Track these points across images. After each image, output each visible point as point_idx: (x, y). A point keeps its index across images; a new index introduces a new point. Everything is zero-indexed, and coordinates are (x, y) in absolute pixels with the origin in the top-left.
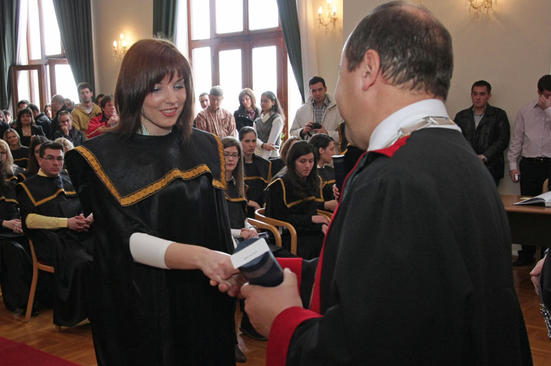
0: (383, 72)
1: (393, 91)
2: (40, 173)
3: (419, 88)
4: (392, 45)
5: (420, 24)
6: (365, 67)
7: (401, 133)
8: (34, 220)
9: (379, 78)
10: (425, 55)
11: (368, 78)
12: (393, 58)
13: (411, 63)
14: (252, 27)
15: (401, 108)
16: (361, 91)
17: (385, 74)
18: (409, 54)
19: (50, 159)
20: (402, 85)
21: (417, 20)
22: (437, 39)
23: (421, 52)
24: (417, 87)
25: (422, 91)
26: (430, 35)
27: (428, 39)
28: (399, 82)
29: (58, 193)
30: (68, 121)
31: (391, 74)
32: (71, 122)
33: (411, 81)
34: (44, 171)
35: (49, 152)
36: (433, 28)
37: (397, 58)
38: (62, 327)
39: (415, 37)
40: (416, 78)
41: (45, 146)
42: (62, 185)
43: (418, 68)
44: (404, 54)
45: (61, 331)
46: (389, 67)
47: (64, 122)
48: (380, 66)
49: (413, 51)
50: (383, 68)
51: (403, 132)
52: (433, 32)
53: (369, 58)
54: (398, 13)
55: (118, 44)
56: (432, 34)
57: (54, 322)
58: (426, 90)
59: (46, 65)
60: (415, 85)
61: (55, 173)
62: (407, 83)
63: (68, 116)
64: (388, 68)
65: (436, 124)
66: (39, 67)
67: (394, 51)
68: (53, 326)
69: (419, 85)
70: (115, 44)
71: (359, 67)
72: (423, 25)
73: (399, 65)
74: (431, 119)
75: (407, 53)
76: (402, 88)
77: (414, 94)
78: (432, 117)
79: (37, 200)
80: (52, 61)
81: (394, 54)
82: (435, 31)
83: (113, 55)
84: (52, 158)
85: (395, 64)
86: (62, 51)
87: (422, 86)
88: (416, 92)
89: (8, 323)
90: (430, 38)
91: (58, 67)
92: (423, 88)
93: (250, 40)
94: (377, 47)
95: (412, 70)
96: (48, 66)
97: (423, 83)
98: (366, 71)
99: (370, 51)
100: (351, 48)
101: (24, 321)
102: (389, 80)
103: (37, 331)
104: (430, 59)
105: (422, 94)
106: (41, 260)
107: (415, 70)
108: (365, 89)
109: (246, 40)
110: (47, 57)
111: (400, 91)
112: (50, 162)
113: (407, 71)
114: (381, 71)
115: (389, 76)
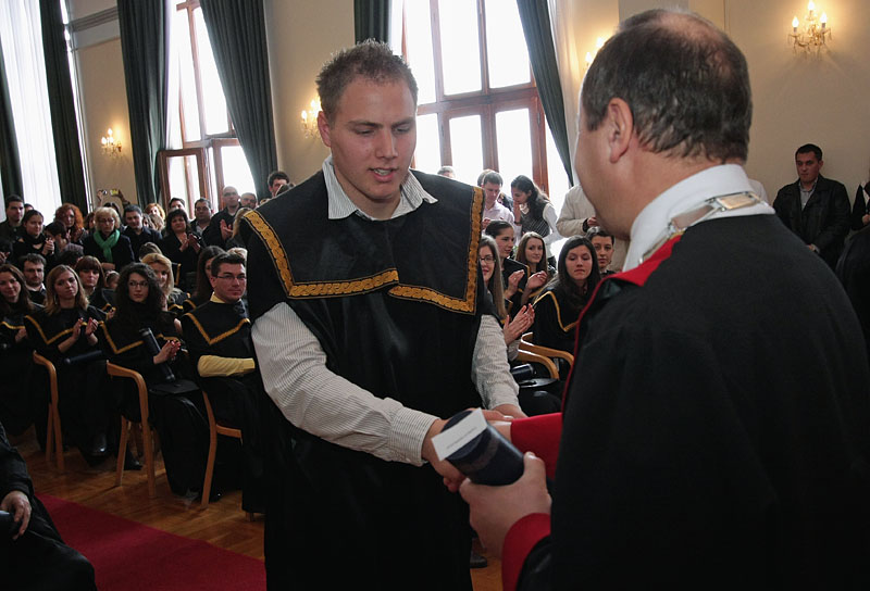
0: (638, 133)
1: (654, 160)
2: (214, 299)
3: (697, 154)
5: (690, 51)
6: (612, 126)
7: (672, 228)
8: (210, 364)
9: (634, 142)
11: (616, 143)
12: (651, 109)
13: (681, 115)
14: (493, 85)
16: (609, 163)
17: (642, 135)
18: (676, 102)
19: (228, 277)
20: (669, 152)
21: (685, 43)
22: (721, 69)
24: (692, 153)
25: (702, 157)
26: (708, 66)
27: (705, 73)
28: (666, 147)
29: (240, 324)
33: (683, 144)
34: (220, 296)
35: (226, 268)
36: (713, 52)
37: (658, 108)
38: (256, 514)
39: (684, 74)
40: (690, 138)
41: (221, 260)
42: (245, 314)
43: (691, 121)
44: (668, 103)
45: (253, 521)
46: (647, 123)
48: (633, 123)
49: (681, 97)
50: (638, 126)
51: (675, 226)
52: (713, 60)
53: (616, 111)
55: (308, 115)
56: (711, 65)
57: (244, 509)
59: (208, 147)
60: (689, 148)
61: (233, 297)
62: (676, 148)
64: (645, 126)
65: (729, 210)
67: (651, 96)
68: (243, 514)
69: (695, 149)
70: (304, 116)
71: (602, 125)
72: (696, 50)
73: (662, 120)
74: (718, 200)
75: (672, 100)
76: (670, 155)
77: (689, 164)
78: (722, 196)
79: (211, 338)
80: (216, 142)
81: (652, 102)
82: (716, 57)
84: (230, 276)
85: (655, 119)
86: (230, 127)
87: (700, 151)
88: (691, 161)
89: (177, 512)
90: (708, 71)
91: (225, 150)
92: (702, 153)
93: (491, 102)
94: (626, 93)
95: (683, 126)
96: (211, 149)
97: (702, 145)
98: (614, 130)
99: (615, 101)
101: (199, 508)
102: (647, 146)
103: (219, 522)
104: (711, 105)
105: (701, 163)
106: (220, 421)
107: (687, 126)
108: (614, 161)
109: (487, 102)
110: (209, 137)
111: (667, 159)
112: (228, 282)
113: (675, 128)
114: (635, 131)
115: (647, 139)
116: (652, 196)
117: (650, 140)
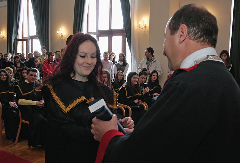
1: (193, 43)
2: (26, 81)
3: (205, 42)
4: (193, 22)
6: (180, 33)
7: (195, 63)
8: (22, 101)
9: (187, 37)
10: (208, 27)
12: (194, 28)
13: (202, 30)
15: (195, 51)
17: (190, 35)
18: (201, 26)
19: (31, 76)
23: (206, 25)
29: (33, 90)
30: (37, 61)
31: (192, 35)
32: (39, 62)
33: (202, 38)
35: (31, 73)
37: (196, 27)
39: (203, 18)
41: (29, 70)
42: (35, 87)
43: (205, 32)
44: (199, 26)
46: (192, 31)
47: (36, 61)
48: (188, 31)
50: (189, 33)
51: (196, 62)
53: (182, 29)
54: (194, 8)
58: (208, 43)
59: (29, 39)
60: (204, 40)
61: (32, 81)
62: (200, 39)
63: (38, 59)
64: (191, 33)
65: (212, 59)
66: (26, 40)
67: (194, 24)
68: (27, 147)
70: (58, 32)
71: (177, 33)
73: (197, 31)
74: (210, 56)
75: (200, 26)
76: (198, 41)
77: (202, 45)
78: (210, 55)
79: (23, 93)
80: (32, 38)
81: (194, 26)
83: (57, 36)
85: (194, 30)
86: (36, 34)
87: (206, 41)
88: (203, 44)
91: (34, 40)
93: (111, 33)
94: (186, 23)
95: (203, 33)
96: (30, 40)
97: (207, 40)
98: (180, 34)
99: (183, 25)
100: (172, 24)
101: (14, 144)
102: (191, 38)
103: (20, 149)
104: (211, 28)
105: (206, 45)
106: (23, 118)
107: (204, 33)
108: (181, 43)
110: (30, 36)
111: (196, 43)
113: (200, 34)
114: (188, 34)
115: (192, 36)
116: (190, 53)
117: (192, 37)
